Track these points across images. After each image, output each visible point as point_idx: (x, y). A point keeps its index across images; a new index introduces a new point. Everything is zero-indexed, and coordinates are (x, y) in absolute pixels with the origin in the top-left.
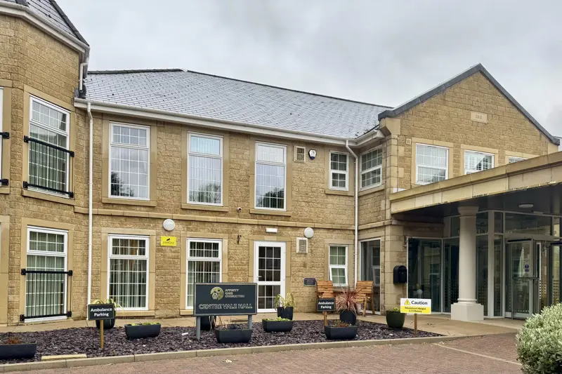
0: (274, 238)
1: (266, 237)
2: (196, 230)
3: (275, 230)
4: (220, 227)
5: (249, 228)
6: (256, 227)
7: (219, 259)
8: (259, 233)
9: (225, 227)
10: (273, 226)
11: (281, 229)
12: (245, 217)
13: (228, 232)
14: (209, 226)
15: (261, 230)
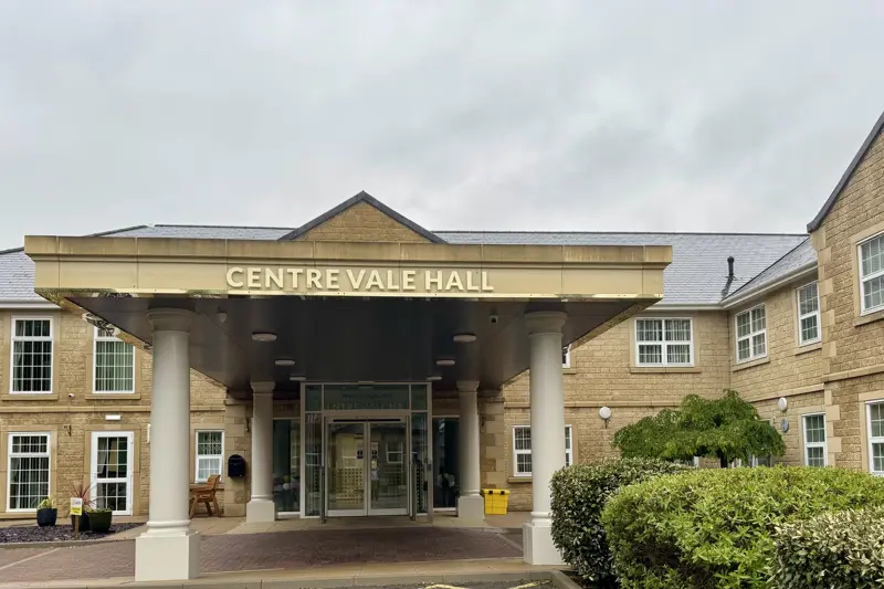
0: (118, 426)
1: (106, 426)
2: (19, 423)
3: (117, 417)
4: (46, 418)
5: (84, 417)
6: (93, 415)
7: (48, 454)
8: (97, 421)
9: (54, 418)
10: (117, 413)
11: (126, 416)
12: (79, 404)
13: (57, 423)
14: (34, 419)
15: (98, 419)
